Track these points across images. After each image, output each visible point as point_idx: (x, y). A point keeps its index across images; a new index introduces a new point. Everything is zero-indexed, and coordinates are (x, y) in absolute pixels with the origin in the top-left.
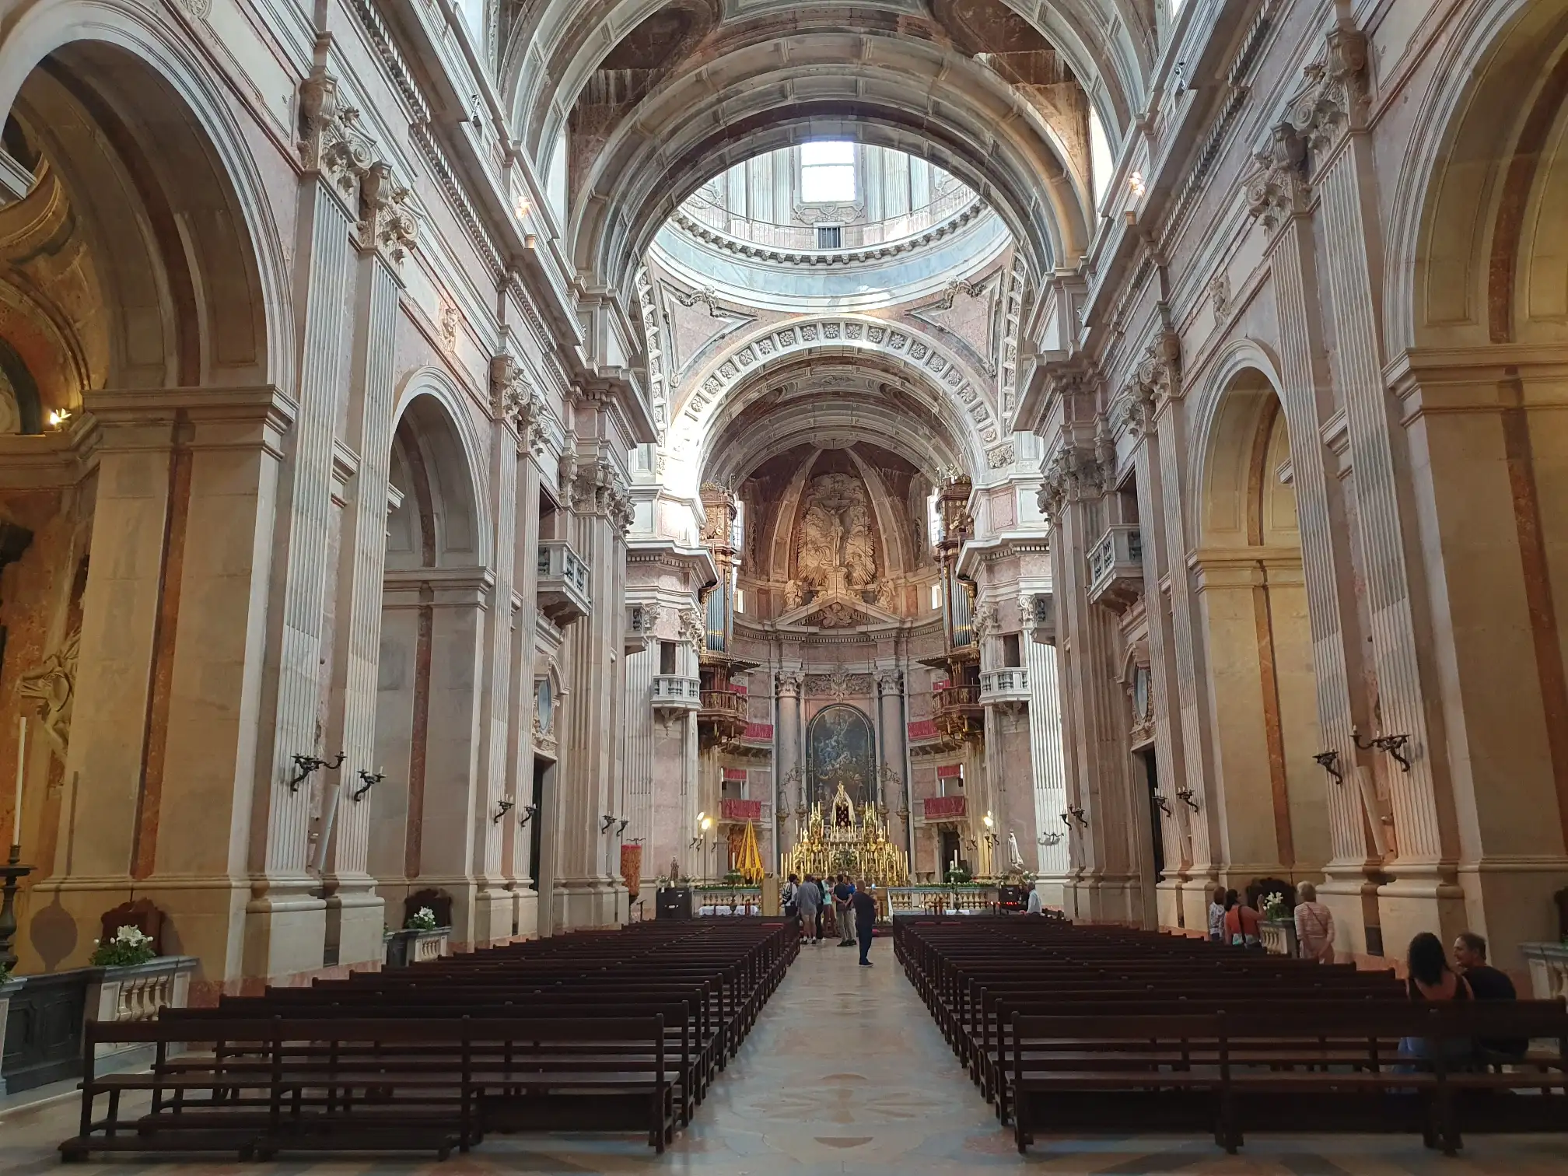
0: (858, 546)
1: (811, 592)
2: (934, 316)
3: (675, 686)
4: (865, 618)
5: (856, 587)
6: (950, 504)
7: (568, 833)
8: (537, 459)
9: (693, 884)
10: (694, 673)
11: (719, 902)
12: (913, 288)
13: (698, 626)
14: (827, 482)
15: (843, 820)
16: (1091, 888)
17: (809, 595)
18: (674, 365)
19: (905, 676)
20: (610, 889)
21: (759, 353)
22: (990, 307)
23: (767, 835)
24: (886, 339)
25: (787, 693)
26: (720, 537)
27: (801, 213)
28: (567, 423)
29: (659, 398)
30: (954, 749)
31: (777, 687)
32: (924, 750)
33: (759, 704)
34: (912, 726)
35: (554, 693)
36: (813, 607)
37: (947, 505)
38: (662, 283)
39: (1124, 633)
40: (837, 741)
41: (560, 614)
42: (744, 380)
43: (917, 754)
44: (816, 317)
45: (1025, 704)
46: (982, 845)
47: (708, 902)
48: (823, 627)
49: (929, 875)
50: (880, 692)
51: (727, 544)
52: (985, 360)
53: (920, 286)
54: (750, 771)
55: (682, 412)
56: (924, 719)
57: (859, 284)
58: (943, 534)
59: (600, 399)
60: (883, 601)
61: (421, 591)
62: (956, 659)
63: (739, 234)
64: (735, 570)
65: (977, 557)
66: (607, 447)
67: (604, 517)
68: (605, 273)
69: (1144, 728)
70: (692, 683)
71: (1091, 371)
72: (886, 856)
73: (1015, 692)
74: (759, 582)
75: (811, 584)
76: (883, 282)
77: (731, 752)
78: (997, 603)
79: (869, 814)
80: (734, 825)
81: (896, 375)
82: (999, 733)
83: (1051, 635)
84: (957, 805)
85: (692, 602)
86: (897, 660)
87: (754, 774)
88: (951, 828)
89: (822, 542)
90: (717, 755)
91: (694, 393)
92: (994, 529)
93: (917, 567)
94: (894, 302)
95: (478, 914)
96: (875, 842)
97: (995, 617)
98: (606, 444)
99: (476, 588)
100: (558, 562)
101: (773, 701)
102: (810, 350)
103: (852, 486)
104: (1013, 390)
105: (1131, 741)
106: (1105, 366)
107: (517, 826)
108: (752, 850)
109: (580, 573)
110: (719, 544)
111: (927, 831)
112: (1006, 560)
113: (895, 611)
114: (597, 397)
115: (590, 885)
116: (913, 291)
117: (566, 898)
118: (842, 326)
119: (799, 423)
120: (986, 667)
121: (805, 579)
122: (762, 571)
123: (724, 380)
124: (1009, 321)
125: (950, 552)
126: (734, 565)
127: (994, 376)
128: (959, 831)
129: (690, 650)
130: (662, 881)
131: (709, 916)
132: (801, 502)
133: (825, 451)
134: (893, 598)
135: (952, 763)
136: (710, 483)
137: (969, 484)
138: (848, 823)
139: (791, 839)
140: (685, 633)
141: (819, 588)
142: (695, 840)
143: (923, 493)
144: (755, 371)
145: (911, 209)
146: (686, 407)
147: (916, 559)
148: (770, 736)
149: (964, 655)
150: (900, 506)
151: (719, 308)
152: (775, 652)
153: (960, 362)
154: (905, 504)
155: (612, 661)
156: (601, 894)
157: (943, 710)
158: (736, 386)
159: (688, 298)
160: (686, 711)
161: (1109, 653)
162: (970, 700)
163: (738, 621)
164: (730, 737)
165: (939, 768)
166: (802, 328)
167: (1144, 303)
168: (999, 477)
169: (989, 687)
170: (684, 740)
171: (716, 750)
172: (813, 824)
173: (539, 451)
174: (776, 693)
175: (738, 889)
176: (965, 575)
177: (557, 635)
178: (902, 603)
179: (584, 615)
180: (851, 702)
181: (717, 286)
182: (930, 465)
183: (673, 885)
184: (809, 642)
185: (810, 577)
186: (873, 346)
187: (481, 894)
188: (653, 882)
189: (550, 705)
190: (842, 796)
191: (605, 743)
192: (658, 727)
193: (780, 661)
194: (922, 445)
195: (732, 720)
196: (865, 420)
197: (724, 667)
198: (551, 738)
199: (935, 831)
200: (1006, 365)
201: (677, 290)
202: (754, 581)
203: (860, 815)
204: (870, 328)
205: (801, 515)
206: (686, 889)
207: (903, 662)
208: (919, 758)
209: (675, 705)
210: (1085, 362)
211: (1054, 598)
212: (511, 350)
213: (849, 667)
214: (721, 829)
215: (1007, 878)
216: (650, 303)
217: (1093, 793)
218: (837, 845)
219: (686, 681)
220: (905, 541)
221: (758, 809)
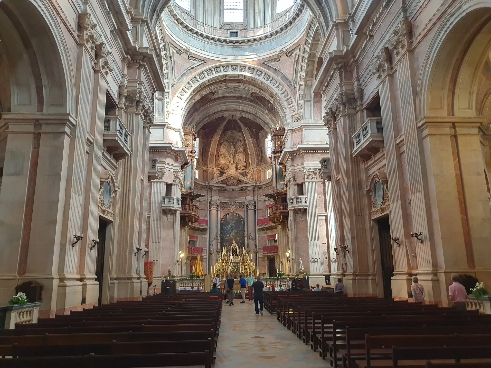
0: (240, 156)
1: (223, 172)
2: (273, 64)
3: (171, 200)
4: (242, 182)
5: (240, 171)
6: (277, 137)
7: (119, 255)
8: (106, 77)
9: (177, 278)
10: (179, 196)
11: (187, 285)
12: (265, 53)
13: (181, 179)
14: (229, 133)
15: (234, 254)
16: (352, 279)
17: (222, 173)
18: (174, 78)
19: (256, 203)
20: (138, 281)
21: (206, 75)
22: (294, 61)
23: (205, 260)
24: (255, 73)
25: (214, 208)
26: (190, 146)
27: (223, 27)
28: (123, 71)
29: (167, 80)
30: (274, 229)
31: (210, 206)
32: (263, 229)
33: (203, 212)
34: (259, 221)
35: (112, 190)
36: (224, 177)
37: (275, 138)
38: (169, 44)
39: (367, 169)
40: (231, 226)
41: (116, 152)
42: (200, 86)
43: (260, 231)
44: (229, 63)
45: (306, 210)
46: (285, 263)
47: (182, 285)
48: (227, 185)
49: (264, 274)
50: (247, 209)
51: (193, 149)
52: (292, 81)
53: (268, 53)
54: (199, 236)
55: (176, 96)
56: (263, 218)
57: (245, 52)
58: (274, 148)
59: (139, 63)
60: (249, 176)
61: (35, 126)
62: (278, 194)
63: (200, 29)
64: (195, 160)
65: (288, 155)
66: (142, 84)
67: (139, 114)
68: (143, 11)
69: (381, 208)
70: (178, 200)
71: (352, 60)
72: (251, 267)
73: (302, 205)
74: (204, 168)
75: (223, 169)
76: (254, 51)
77: (192, 229)
78: (295, 172)
79: (245, 251)
80: (193, 256)
81: (258, 87)
82: (295, 220)
83: (329, 174)
84: (275, 249)
85: (179, 169)
86: (254, 197)
87: (200, 238)
88: (272, 257)
89: (227, 154)
90: (187, 230)
91: (181, 89)
92: (294, 145)
93: (261, 164)
94: (258, 58)
95: (58, 295)
96: (247, 262)
97: (294, 177)
98: (141, 83)
99: (65, 124)
100: (114, 126)
101: (208, 211)
102: (226, 75)
103: (238, 135)
104: (302, 92)
105: (370, 215)
106: (359, 56)
107: (88, 249)
108: (199, 266)
109: (126, 135)
110: (189, 149)
111: (263, 258)
112: (298, 156)
113: (253, 179)
114: (138, 61)
115: (128, 279)
116: (266, 54)
117: (116, 285)
118: (239, 67)
119: (221, 107)
120: (290, 195)
121: (221, 168)
122: (205, 164)
123: (193, 85)
124: (302, 66)
125: (276, 155)
126: (195, 158)
127: (295, 88)
128: (275, 258)
129: (178, 188)
130: (164, 277)
131: (183, 291)
132: (220, 140)
133: (229, 120)
134: (252, 175)
135: (272, 234)
136: (186, 126)
137: (284, 130)
138: (237, 255)
139: (214, 262)
140: (176, 181)
141: (226, 171)
142: (178, 261)
143: (264, 137)
144: (205, 82)
145: (265, 24)
146: (178, 94)
147: (261, 161)
148: (207, 223)
149: (282, 193)
150: (255, 142)
151: (191, 57)
152: (209, 193)
153: (283, 82)
154: (257, 141)
155: (142, 180)
156: (133, 283)
157: (273, 213)
158: (197, 88)
159: (180, 51)
160: (175, 211)
161: (359, 178)
162: (283, 209)
163: (196, 181)
164: (192, 223)
165: (268, 236)
166: (223, 67)
167: (389, 14)
168: (296, 125)
169: (292, 203)
170: (174, 222)
171: (187, 228)
172: (224, 256)
173: (107, 73)
174: (210, 209)
175: (195, 280)
176: (282, 163)
177: (115, 164)
178: (256, 176)
179: (128, 156)
180: (236, 212)
181: (191, 47)
182: (268, 126)
183: (168, 278)
184: (222, 191)
185: (223, 167)
186: (250, 75)
187: (61, 284)
188: (161, 277)
189: (110, 195)
190: (234, 245)
191: (137, 215)
192: (164, 217)
193: (211, 197)
194: (265, 117)
195: (194, 215)
196: (245, 108)
197: (191, 196)
198: (111, 211)
199: (266, 259)
200: (300, 83)
201: (175, 47)
202: (202, 167)
203: (241, 252)
204: (249, 68)
205: (220, 144)
206: (174, 280)
207: (256, 198)
208: (261, 232)
209: (171, 208)
210: (350, 56)
211: (331, 160)
212: (89, 11)
213: (236, 199)
214: (188, 258)
215: (298, 275)
216: (165, 51)
217: (353, 238)
218: (232, 263)
219: (176, 199)
220: (257, 155)
221: (202, 251)
